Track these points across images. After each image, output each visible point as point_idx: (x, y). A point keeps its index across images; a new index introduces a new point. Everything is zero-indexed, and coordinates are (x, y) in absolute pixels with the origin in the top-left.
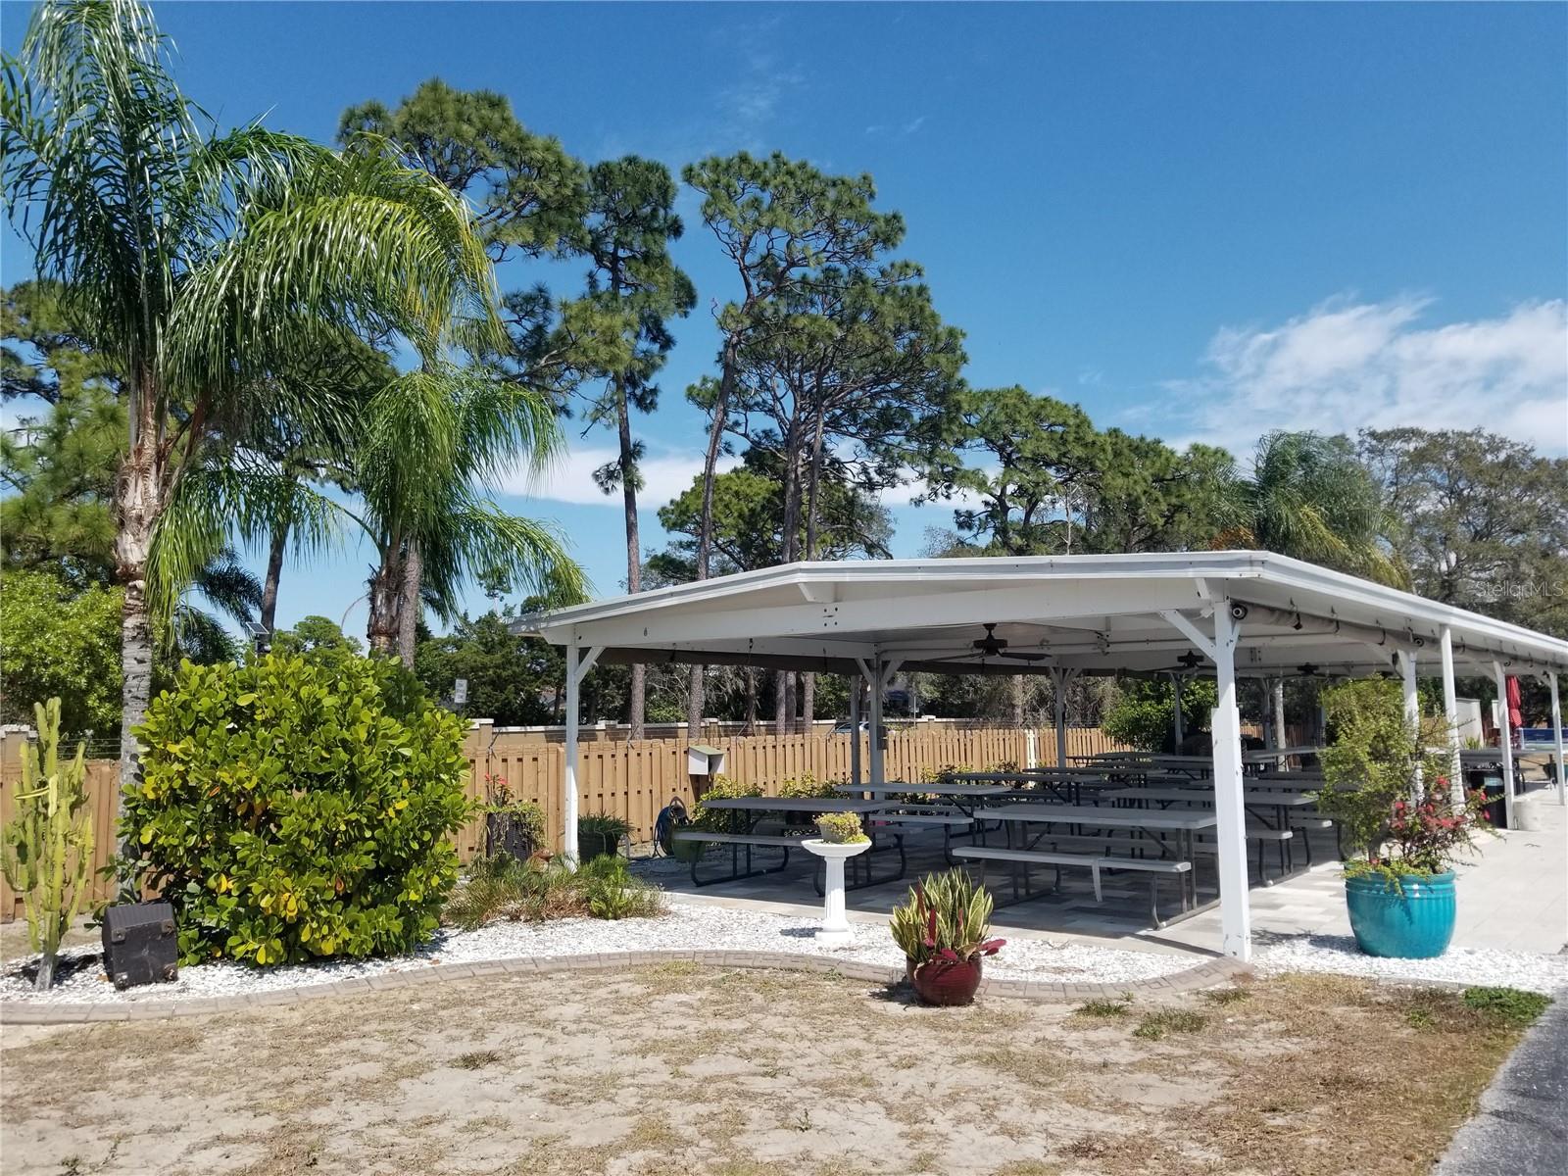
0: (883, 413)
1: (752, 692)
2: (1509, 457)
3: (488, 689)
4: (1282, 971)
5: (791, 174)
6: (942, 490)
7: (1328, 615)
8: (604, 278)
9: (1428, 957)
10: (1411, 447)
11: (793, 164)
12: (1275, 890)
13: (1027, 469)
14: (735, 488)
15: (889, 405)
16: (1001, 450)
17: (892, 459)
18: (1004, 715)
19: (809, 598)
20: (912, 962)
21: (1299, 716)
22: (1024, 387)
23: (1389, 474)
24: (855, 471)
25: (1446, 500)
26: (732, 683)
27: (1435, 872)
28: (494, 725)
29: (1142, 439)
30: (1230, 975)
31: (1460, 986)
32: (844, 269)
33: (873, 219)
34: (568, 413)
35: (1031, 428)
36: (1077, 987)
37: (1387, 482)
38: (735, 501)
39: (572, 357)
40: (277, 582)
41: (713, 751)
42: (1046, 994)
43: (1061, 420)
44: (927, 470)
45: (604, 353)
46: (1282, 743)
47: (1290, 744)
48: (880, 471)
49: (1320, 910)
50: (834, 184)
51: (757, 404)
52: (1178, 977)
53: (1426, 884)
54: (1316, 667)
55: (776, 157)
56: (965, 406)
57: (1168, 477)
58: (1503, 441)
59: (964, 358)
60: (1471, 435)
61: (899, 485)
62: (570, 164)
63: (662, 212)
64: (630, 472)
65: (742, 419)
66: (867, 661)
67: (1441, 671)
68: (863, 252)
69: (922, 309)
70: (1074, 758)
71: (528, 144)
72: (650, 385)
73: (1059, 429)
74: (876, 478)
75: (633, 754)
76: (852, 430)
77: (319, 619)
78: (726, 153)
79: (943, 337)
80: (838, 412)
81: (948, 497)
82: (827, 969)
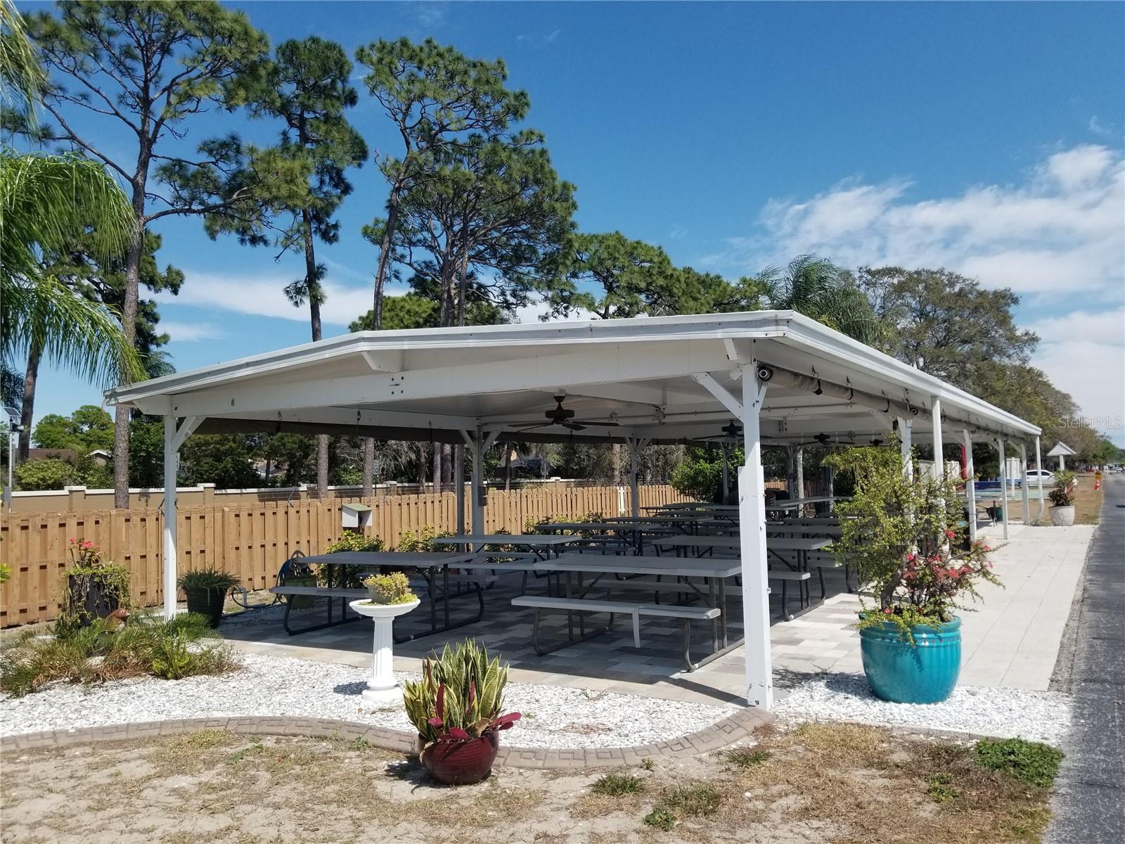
0: (516, 249)
1: (423, 460)
2: (961, 290)
3: (210, 460)
4: (801, 720)
5: (440, 55)
6: (562, 309)
7: (845, 385)
8: (294, 134)
9: (935, 702)
10: (895, 281)
11: (442, 48)
12: (797, 624)
13: (624, 294)
14: (407, 307)
15: (520, 244)
16: (605, 280)
17: (523, 284)
18: (607, 476)
19: (374, 367)
20: (423, 738)
21: (813, 475)
22: (622, 233)
23: (879, 300)
24: (496, 294)
25: (918, 319)
26: (407, 455)
27: (943, 620)
28: (215, 488)
29: (707, 275)
30: (751, 729)
31: (971, 737)
32: (485, 136)
33: (505, 95)
34: (266, 243)
35: (626, 264)
36: (598, 754)
37: (877, 307)
38: (407, 317)
39: (258, 192)
40: (35, 376)
41: (363, 508)
42: (564, 764)
43: (648, 259)
44: (550, 294)
45: (284, 191)
46: (802, 496)
47: (807, 495)
48: (514, 295)
49: (834, 644)
50: (475, 66)
51: (419, 241)
52: (700, 736)
53: (935, 633)
54: (828, 437)
55: (429, 42)
56: (576, 245)
57: (726, 301)
58: (958, 277)
59: (574, 206)
60: (936, 273)
61: (529, 305)
62: (255, 34)
63: (339, 85)
64: (314, 289)
65: (407, 252)
66: (470, 433)
67: (932, 439)
68: (499, 123)
69: (542, 166)
70: (647, 509)
71: (218, 15)
72: (332, 221)
73: (647, 265)
74: (512, 300)
75: (292, 512)
76: (493, 262)
77: (93, 407)
78: (391, 38)
79: (559, 189)
80: (482, 248)
81: (566, 316)
82: (353, 737)
